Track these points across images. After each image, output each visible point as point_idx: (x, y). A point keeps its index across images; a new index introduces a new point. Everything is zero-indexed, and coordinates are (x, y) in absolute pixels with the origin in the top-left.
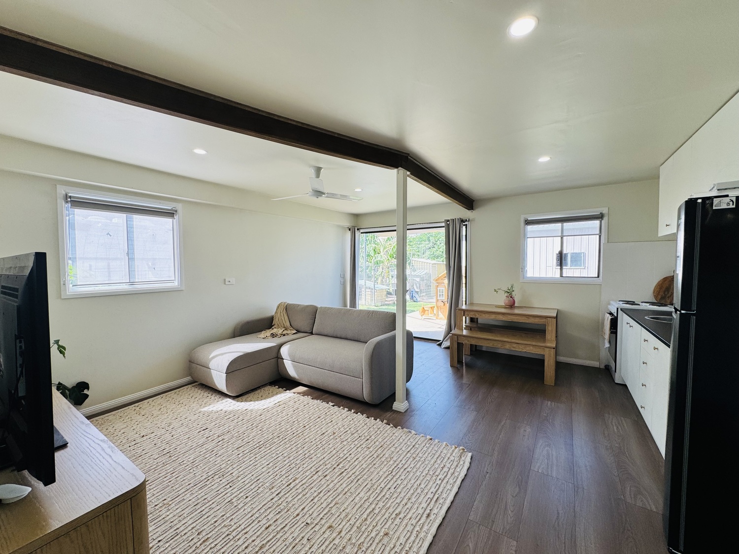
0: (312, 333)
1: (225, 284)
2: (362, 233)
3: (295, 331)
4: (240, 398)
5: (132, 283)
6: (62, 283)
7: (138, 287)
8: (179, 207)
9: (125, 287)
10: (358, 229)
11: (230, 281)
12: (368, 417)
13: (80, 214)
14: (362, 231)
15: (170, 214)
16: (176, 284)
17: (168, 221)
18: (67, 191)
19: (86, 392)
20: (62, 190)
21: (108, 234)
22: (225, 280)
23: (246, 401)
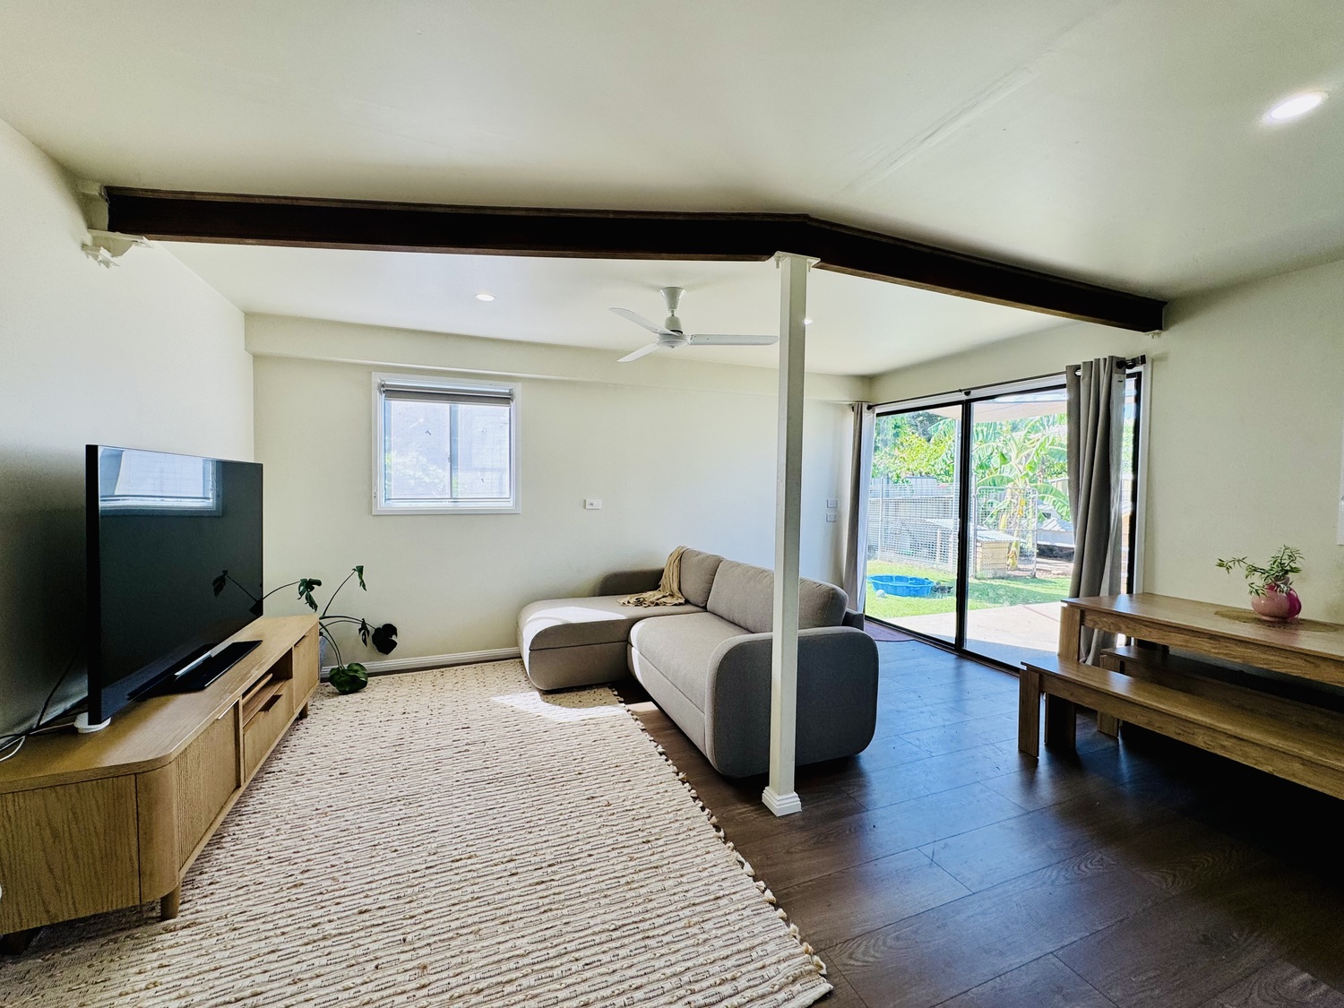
0: (705, 609)
1: (585, 508)
2: (878, 415)
3: (682, 601)
5: (455, 500)
6: (373, 495)
7: (462, 505)
8: (518, 389)
9: (447, 505)
10: (869, 408)
11: (592, 504)
13: (398, 405)
14: (878, 410)
15: (506, 399)
16: (511, 504)
17: (502, 411)
18: (384, 379)
19: (394, 638)
20: (377, 378)
21: (428, 432)
22: (585, 501)
23: (554, 703)
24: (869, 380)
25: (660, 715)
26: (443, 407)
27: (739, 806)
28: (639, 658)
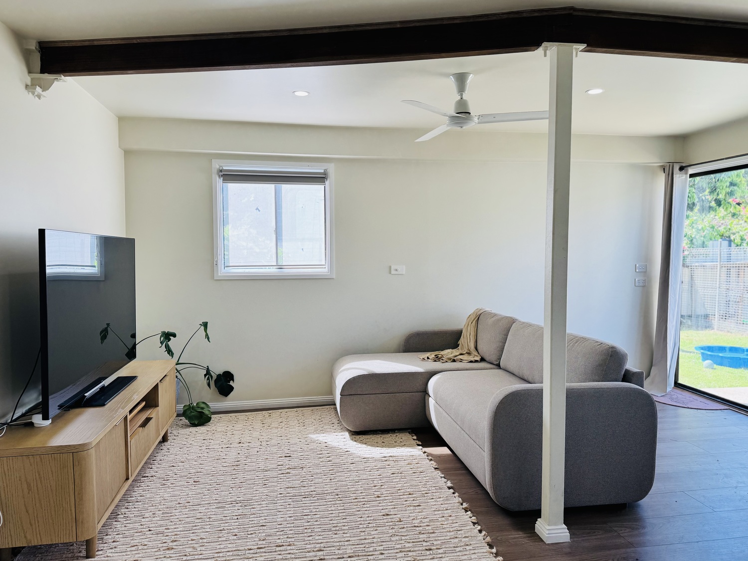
0: (498, 366)
1: (390, 273)
2: (692, 176)
3: (478, 358)
4: (358, 437)
5: (280, 267)
6: (215, 263)
7: (287, 271)
8: (331, 169)
9: (273, 271)
10: (681, 169)
11: (397, 270)
12: (474, 524)
13: (234, 188)
14: (691, 171)
15: (321, 178)
16: (326, 270)
18: (222, 165)
19: (231, 383)
20: (216, 165)
21: (257, 209)
22: (390, 267)
23: (361, 442)
24: (681, 140)
25: (454, 458)
26: (269, 188)
27: (513, 533)
28: (435, 406)
